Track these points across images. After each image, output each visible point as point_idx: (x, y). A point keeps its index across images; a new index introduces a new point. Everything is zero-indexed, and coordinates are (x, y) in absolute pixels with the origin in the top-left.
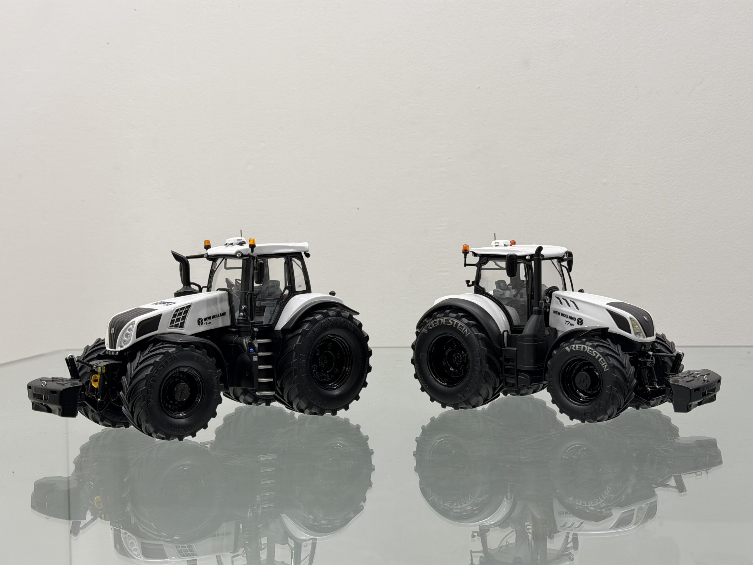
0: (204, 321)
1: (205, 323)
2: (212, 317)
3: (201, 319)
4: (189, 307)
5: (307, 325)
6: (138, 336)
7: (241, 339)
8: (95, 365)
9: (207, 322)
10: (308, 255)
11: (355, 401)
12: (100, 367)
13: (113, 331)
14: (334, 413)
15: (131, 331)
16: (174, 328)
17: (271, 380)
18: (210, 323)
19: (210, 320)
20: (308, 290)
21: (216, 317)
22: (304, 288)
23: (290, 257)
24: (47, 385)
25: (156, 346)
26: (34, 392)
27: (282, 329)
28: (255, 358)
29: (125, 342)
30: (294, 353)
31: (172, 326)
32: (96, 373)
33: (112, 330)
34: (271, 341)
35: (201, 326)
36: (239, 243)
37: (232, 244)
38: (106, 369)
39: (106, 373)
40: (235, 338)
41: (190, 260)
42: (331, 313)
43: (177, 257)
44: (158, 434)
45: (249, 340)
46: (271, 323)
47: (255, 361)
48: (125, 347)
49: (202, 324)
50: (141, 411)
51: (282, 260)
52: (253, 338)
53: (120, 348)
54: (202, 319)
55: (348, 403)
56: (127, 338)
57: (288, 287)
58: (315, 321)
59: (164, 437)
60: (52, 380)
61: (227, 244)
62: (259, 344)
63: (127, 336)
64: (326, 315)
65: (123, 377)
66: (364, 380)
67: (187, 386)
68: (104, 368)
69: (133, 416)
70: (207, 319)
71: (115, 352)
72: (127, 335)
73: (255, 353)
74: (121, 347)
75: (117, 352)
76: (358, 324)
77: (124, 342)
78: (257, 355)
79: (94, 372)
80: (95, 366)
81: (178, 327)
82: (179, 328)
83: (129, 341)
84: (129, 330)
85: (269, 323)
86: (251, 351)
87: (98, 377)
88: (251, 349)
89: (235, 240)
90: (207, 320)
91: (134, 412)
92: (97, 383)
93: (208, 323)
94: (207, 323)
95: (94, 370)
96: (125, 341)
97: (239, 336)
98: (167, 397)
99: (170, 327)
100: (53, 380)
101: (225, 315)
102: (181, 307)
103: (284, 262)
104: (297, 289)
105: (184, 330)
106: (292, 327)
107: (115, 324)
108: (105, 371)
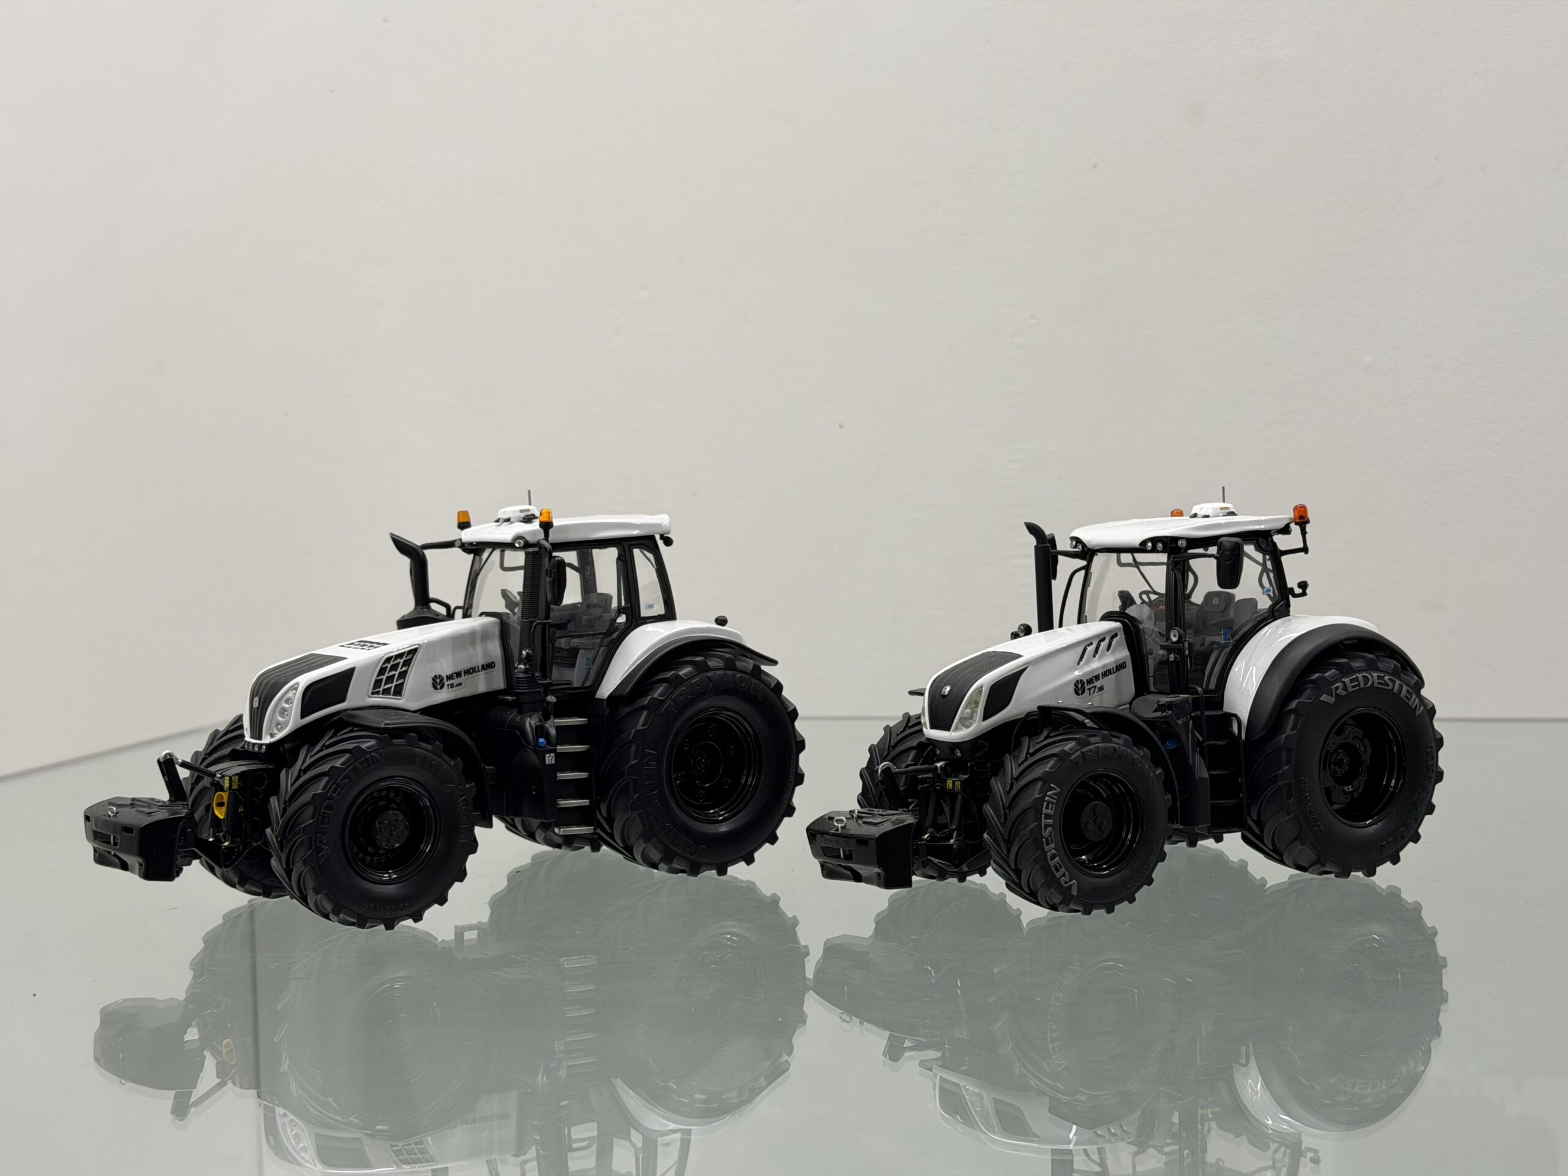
0: (447, 681)
1: (448, 685)
2: (465, 673)
3: (440, 676)
4: (413, 652)
5: (661, 689)
6: (304, 713)
7: (521, 718)
8: (220, 772)
9: (453, 684)
10: (668, 542)
11: (767, 845)
12: (228, 778)
13: (256, 704)
14: (722, 871)
15: (291, 703)
16: (381, 696)
17: (584, 802)
18: (460, 684)
19: (459, 678)
20: (669, 614)
21: (472, 673)
22: (660, 609)
23: (629, 545)
24: (117, 815)
25: (339, 734)
26: (95, 829)
27: (609, 696)
28: (550, 759)
29: (280, 726)
30: (633, 748)
31: (378, 693)
32: (222, 789)
33: (254, 701)
34: (586, 722)
35: (439, 691)
36: (523, 518)
37: (508, 520)
38: (239, 782)
39: (240, 789)
40: (512, 716)
41: (428, 553)
42: (712, 663)
43: (402, 546)
44: (341, 915)
45: (537, 720)
46: (587, 684)
47: (550, 763)
48: (280, 735)
49: (442, 687)
50: (304, 870)
51: (613, 553)
52: (547, 718)
53: (269, 737)
54: (443, 677)
55: (752, 849)
56: (284, 718)
57: (624, 608)
58: (678, 681)
59: (354, 920)
60: (129, 802)
61: (501, 520)
62: (558, 728)
63: (284, 714)
64: (702, 668)
65: (271, 799)
66: (786, 802)
67: (401, 817)
68: (235, 778)
69: (290, 880)
70: (452, 676)
71: (261, 745)
72: (283, 711)
73: (551, 748)
74: (272, 736)
75: (264, 747)
76: (773, 684)
77: (277, 726)
78: (554, 751)
79: (219, 787)
80: (220, 774)
81: (389, 694)
82: (391, 696)
83: (286, 724)
84: (288, 701)
85: (584, 683)
86: (540, 744)
87: (225, 796)
88: (541, 740)
89: (514, 512)
90: (453, 679)
91: (292, 870)
92: (224, 809)
93: (455, 685)
94: (452, 686)
95: (219, 782)
96: (278, 724)
97: (519, 712)
98: (362, 839)
99: (373, 693)
100: (132, 804)
101: (492, 668)
102: (398, 653)
103: (616, 555)
104: (644, 613)
105: (402, 701)
106: (628, 693)
107: (261, 689)
108: (239, 785)
